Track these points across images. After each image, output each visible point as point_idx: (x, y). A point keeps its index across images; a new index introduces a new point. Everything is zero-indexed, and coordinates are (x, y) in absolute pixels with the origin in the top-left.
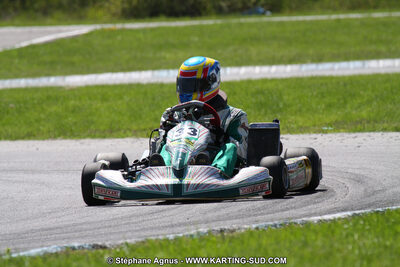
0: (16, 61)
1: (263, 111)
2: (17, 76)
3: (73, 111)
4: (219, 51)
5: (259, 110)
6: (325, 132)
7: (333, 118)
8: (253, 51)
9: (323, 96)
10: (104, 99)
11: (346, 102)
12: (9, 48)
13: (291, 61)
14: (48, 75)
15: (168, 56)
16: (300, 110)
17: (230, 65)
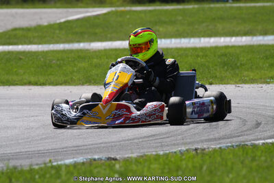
0: (57, 32)
2: (57, 42)
3: (95, 66)
4: (197, 27)
5: (223, 67)
6: (269, 83)
8: (220, 26)
12: (52, 23)
13: (246, 34)
14: (79, 42)
15: (161, 29)
16: (251, 68)
17: (204, 36)
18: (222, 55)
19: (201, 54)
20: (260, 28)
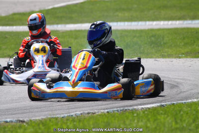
1: (152, 46)
4: (146, 13)
5: (151, 45)
6: (180, 58)
7: (186, 50)
8: (163, 12)
9: (184, 38)
10: (76, 38)
11: (194, 42)
13: (180, 19)
14: (58, 24)
15: (120, 14)
16: (171, 46)
17: (149, 20)
18: (153, 36)
19: (138, 35)
20: (192, 14)
